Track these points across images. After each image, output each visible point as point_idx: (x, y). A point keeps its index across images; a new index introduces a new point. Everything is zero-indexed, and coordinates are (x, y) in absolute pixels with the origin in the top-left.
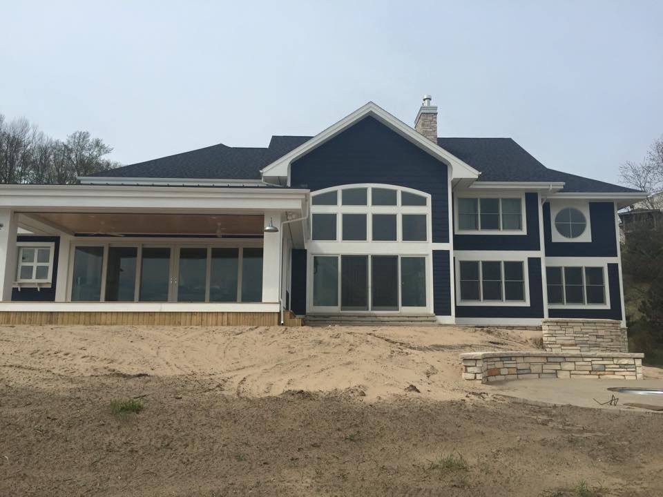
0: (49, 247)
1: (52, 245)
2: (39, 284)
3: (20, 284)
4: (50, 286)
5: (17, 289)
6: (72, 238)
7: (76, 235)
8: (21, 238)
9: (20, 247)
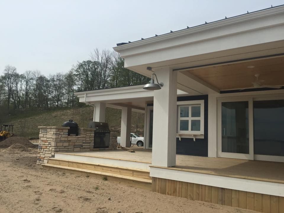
0: (200, 104)
1: (202, 102)
2: (195, 135)
3: (180, 135)
4: (203, 137)
5: (179, 138)
6: (218, 95)
7: (222, 92)
8: (180, 98)
9: (178, 106)
